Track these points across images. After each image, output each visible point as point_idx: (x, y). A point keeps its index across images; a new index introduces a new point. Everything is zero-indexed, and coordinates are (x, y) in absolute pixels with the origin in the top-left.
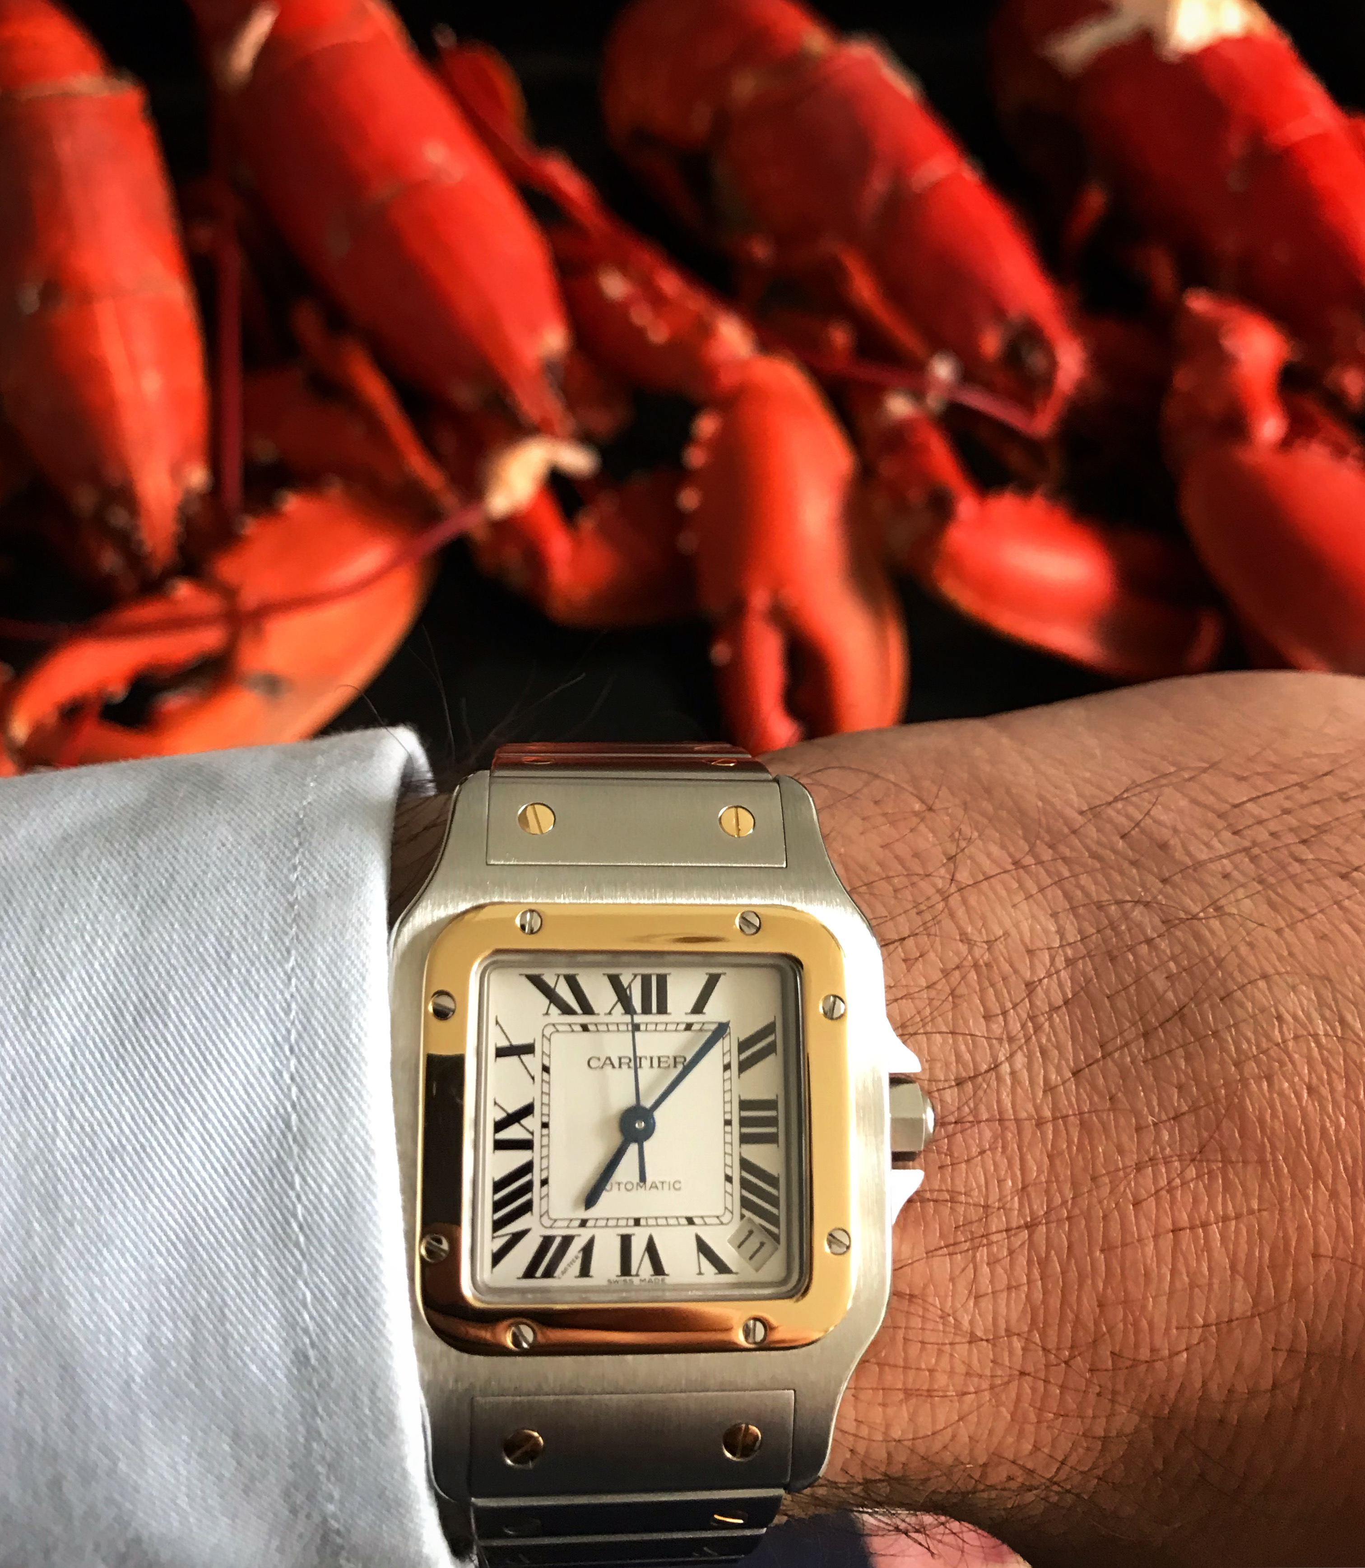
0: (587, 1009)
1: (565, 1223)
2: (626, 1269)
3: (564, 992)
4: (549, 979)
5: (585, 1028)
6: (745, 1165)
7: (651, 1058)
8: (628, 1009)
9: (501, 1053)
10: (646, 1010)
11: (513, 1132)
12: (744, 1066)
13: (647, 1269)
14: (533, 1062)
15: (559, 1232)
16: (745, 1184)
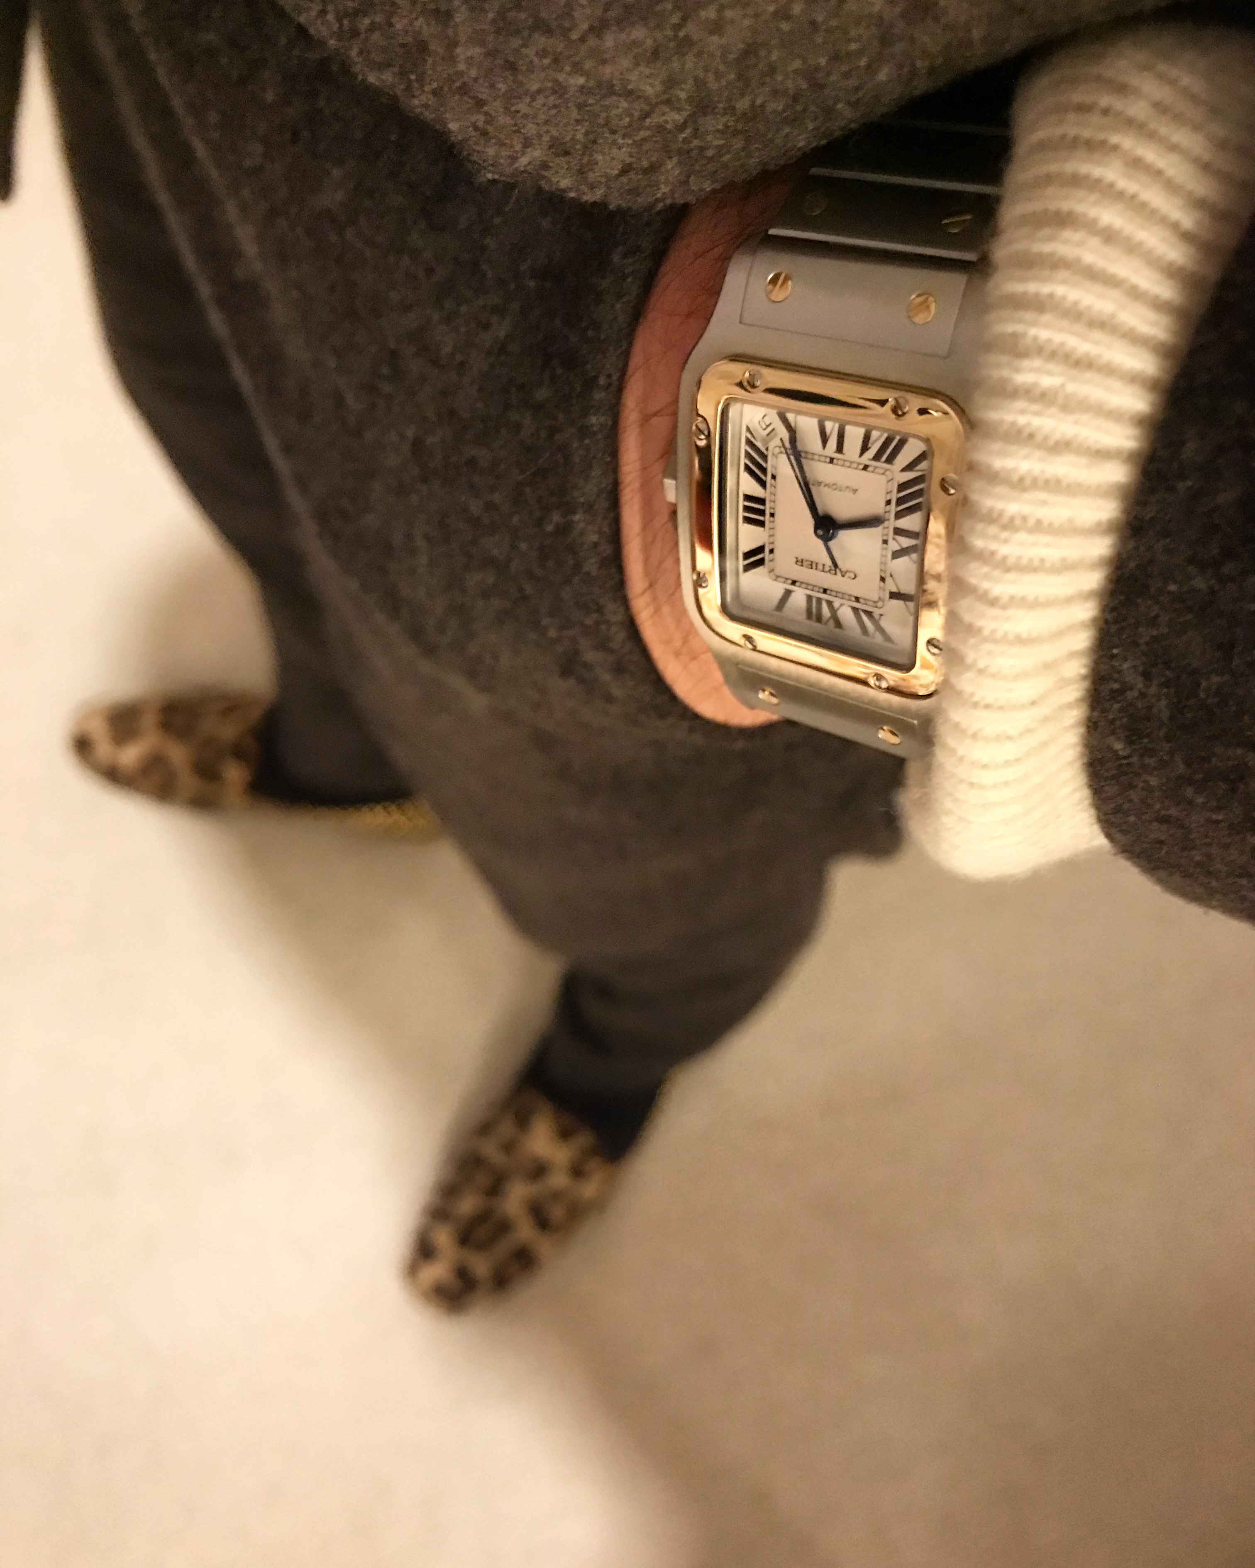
1: (877, 470)
7: (816, 569)
11: (906, 542)
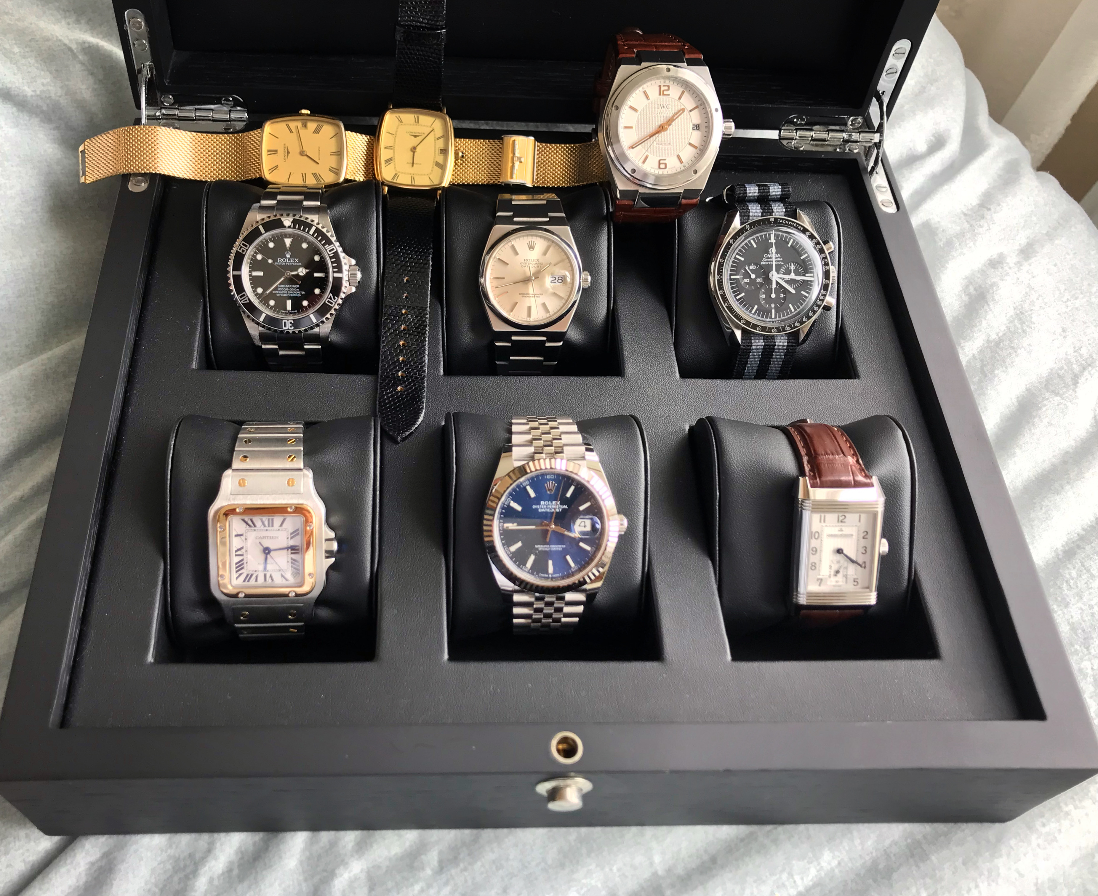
0: (255, 526)
2: (265, 580)
3: (250, 522)
4: (246, 519)
5: (255, 530)
6: (292, 559)
8: (265, 526)
9: (236, 536)
10: (269, 526)
12: (291, 538)
13: (270, 581)
14: (243, 538)
15: (250, 573)
16: (292, 563)
